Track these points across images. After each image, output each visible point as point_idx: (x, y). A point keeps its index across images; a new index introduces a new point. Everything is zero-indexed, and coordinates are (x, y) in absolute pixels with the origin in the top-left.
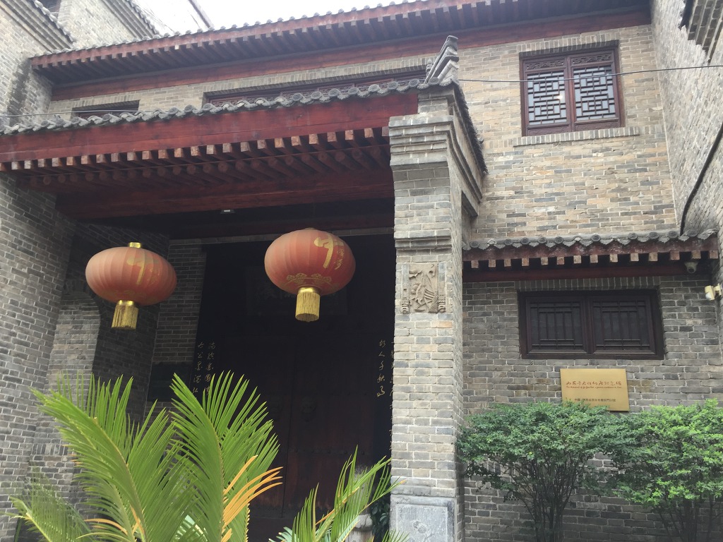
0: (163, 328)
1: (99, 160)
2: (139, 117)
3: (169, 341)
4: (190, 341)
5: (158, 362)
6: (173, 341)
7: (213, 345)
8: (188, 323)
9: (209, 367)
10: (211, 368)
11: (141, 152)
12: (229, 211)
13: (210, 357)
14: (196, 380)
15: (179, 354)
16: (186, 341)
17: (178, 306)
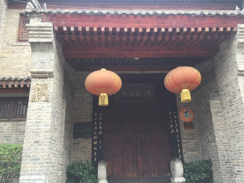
0: (77, 108)
1: (110, 30)
2: (132, 13)
3: (80, 113)
4: (90, 113)
5: (76, 122)
6: (82, 113)
7: (101, 115)
8: (88, 106)
9: (100, 123)
10: (101, 123)
11: (131, 28)
12: (137, 58)
13: (100, 119)
14: (95, 128)
15: (85, 118)
16: (88, 113)
17: (83, 99)
